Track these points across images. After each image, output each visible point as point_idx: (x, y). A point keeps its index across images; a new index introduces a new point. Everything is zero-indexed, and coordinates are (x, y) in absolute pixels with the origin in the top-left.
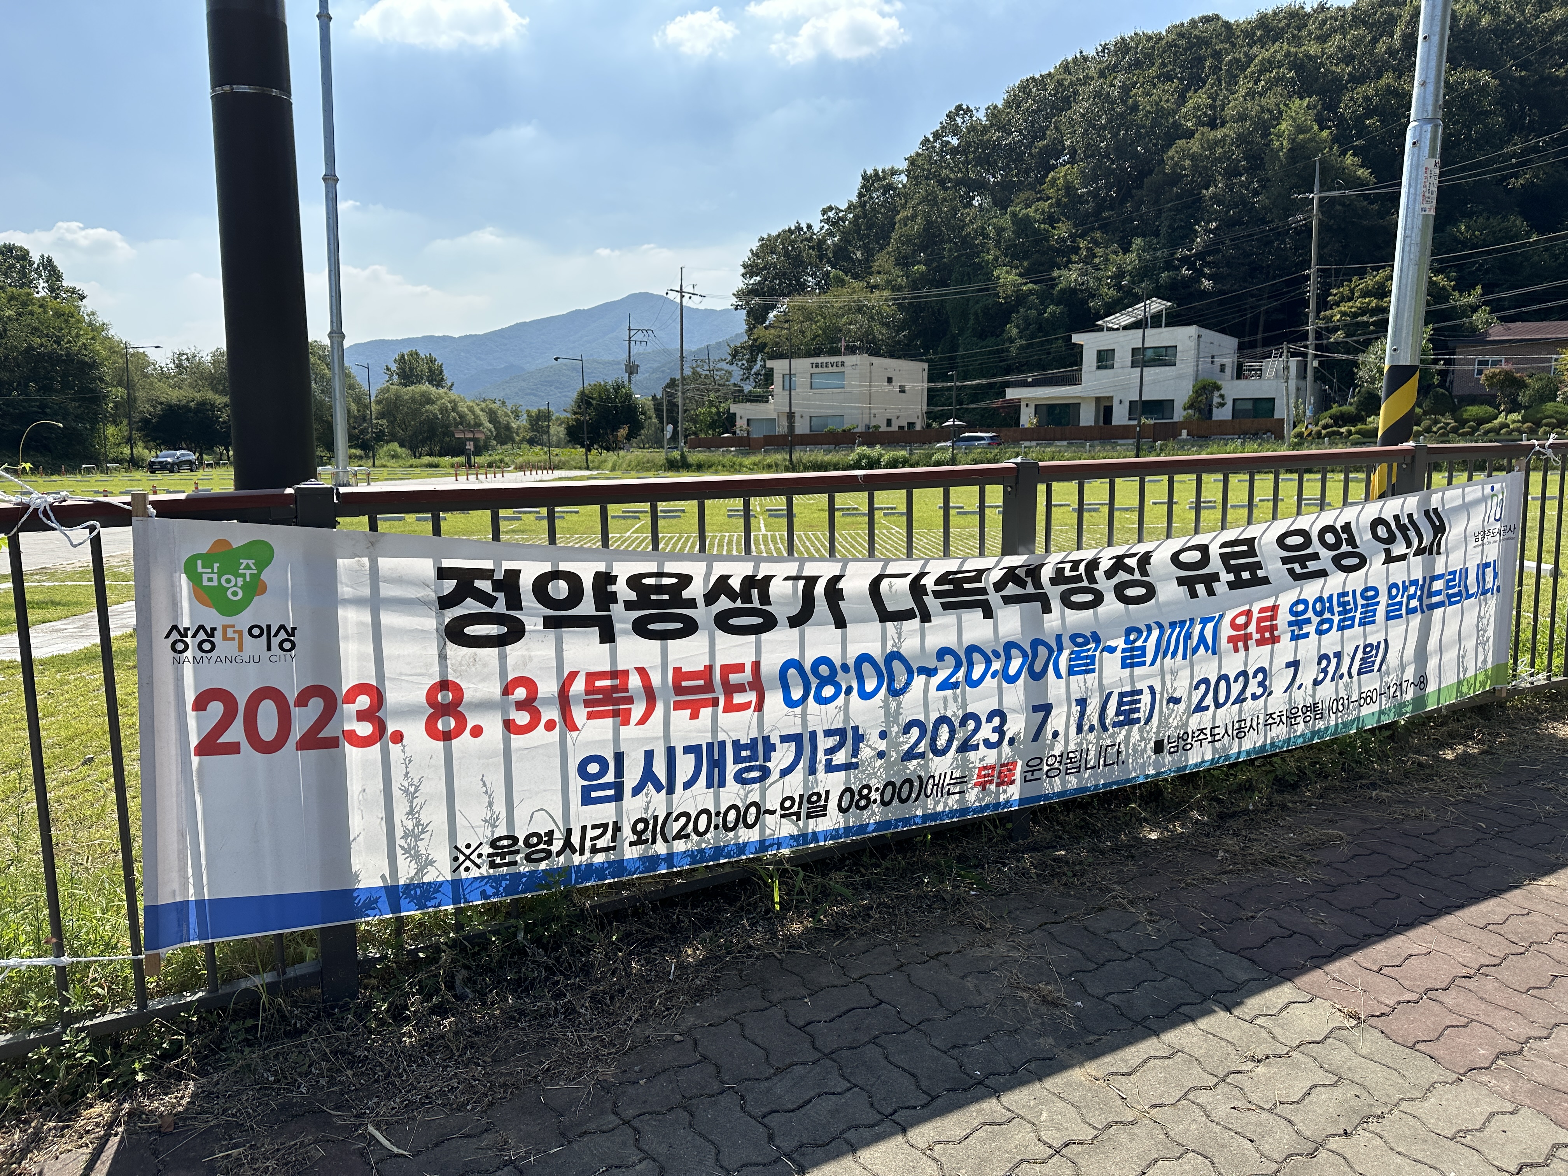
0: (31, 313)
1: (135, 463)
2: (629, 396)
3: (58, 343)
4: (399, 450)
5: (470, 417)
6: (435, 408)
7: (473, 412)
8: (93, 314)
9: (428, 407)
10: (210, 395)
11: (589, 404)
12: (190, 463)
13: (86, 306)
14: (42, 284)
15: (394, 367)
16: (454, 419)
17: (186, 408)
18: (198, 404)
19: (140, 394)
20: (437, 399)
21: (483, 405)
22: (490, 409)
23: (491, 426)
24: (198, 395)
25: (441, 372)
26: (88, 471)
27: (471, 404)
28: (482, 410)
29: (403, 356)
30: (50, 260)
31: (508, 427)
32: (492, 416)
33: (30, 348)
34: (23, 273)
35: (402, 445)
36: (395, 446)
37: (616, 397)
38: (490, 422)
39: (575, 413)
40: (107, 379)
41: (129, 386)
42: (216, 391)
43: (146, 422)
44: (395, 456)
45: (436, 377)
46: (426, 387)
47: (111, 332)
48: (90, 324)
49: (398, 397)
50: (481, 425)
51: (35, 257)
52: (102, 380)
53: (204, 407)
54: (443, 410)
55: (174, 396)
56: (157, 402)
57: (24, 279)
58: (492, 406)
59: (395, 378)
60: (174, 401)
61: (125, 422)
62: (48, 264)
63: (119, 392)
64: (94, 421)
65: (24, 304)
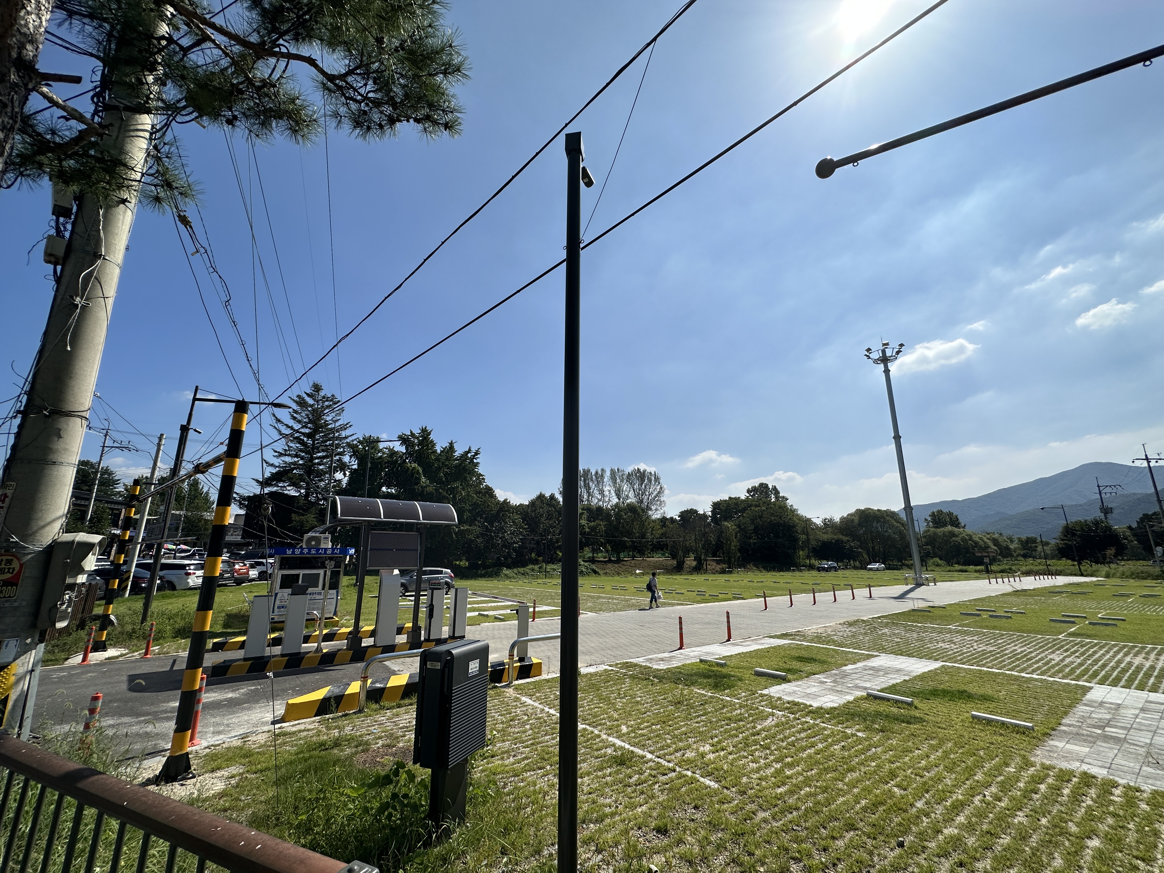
0: (771, 508)
1: (811, 567)
2: (1109, 528)
3: (780, 518)
4: (940, 562)
5: (981, 543)
6: (958, 539)
7: (983, 541)
8: (792, 506)
9: (954, 539)
10: (841, 537)
11: (1074, 535)
12: (835, 567)
13: (789, 502)
14: (773, 496)
15: (929, 519)
16: (971, 544)
17: (831, 542)
18: (836, 541)
19: (811, 537)
20: (959, 534)
21: (988, 536)
22: (993, 538)
23: (995, 548)
24: (835, 537)
25: (958, 520)
26: (794, 570)
27: (981, 536)
28: (988, 539)
29: (934, 513)
30: (775, 487)
31: (1007, 548)
32: (995, 542)
33: (771, 521)
34: (766, 493)
35: (941, 559)
36: (937, 560)
37: (1097, 529)
38: (994, 545)
39: (1063, 540)
40: (799, 531)
41: (807, 534)
42: (843, 535)
43: (814, 549)
44: (938, 565)
45: (955, 522)
46: (949, 528)
47: (799, 512)
48: (791, 510)
49: (935, 534)
50: (989, 547)
51: (770, 487)
52: (797, 532)
53: (838, 542)
54: (963, 540)
55: (825, 537)
56: (818, 540)
57: (768, 496)
58: (994, 536)
59: (931, 524)
60: (826, 540)
61: (807, 549)
62: (775, 488)
63: (803, 537)
64: (795, 549)
65: (768, 505)
